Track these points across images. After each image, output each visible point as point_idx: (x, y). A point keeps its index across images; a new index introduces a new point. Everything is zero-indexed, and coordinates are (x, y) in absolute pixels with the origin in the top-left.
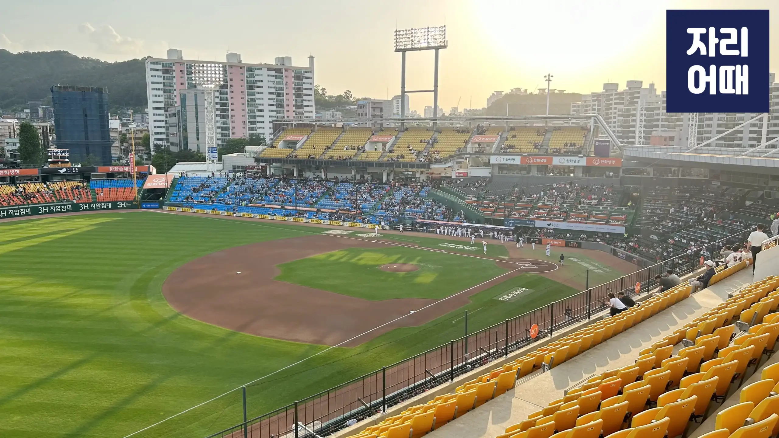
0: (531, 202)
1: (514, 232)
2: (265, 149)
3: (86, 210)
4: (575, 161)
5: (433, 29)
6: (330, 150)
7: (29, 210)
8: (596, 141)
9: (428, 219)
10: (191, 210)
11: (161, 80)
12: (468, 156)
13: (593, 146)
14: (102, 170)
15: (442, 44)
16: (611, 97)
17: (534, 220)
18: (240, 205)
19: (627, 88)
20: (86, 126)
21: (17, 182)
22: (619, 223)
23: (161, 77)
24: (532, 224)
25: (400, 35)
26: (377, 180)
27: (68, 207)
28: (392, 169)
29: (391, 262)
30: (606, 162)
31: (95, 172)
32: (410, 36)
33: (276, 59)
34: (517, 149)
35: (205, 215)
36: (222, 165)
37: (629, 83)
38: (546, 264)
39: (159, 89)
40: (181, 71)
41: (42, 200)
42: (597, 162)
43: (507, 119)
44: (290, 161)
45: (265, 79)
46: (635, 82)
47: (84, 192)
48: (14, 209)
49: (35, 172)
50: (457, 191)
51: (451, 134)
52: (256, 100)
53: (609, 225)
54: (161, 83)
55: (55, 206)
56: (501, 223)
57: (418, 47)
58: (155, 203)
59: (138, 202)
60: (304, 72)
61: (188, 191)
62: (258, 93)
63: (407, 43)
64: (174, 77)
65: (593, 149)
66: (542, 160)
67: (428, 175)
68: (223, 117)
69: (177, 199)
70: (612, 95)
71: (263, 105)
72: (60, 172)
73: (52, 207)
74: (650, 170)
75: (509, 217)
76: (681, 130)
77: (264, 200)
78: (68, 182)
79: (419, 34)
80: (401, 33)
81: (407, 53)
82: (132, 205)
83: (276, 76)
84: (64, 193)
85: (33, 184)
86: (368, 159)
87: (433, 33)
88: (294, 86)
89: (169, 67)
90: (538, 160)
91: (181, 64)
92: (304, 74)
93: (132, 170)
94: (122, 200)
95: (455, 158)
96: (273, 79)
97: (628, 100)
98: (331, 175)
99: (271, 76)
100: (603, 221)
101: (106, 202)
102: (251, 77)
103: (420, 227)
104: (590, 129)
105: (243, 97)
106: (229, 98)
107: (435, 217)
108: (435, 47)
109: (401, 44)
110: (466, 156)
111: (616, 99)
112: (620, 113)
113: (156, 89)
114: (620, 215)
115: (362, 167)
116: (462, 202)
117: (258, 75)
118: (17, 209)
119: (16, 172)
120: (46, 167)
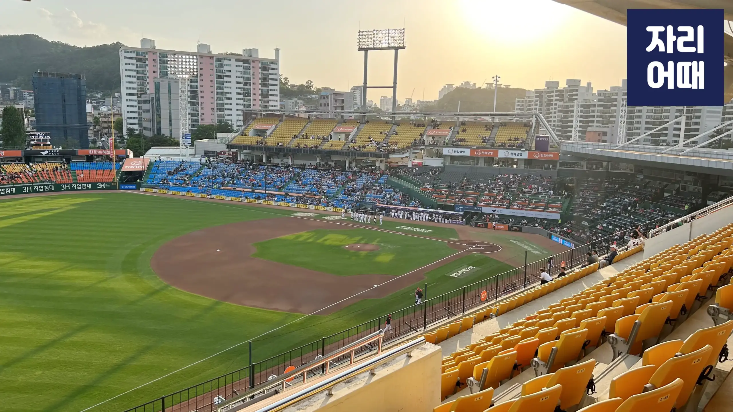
0: (478, 191)
1: (463, 217)
2: (236, 137)
3: (67, 190)
4: (518, 154)
5: (393, 31)
6: (297, 139)
7: (14, 189)
8: (537, 137)
9: (387, 204)
10: (167, 192)
11: (134, 67)
12: (424, 147)
13: (534, 140)
14: (82, 152)
15: (401, 45)
16: (552, 94)
17: (481, 207)
18: (213, 188)
19: (567, 86)
20: (64, 111)
21: (1, 163)
22: (555, 210)
23: (134, 64)
24: (479, 210)
25: (362, 35)
26: (340, 167)
27: (51, 187)
28: (354, 157)
29: (354, 242)
30: (545, 155)
31: (75, 154)
32: (373, 36)
33: (244, 50)
34: (467, 142)
35: (179, 197)
36: (194, 150)
37: (569, 81)
38: (491, 245)
39: (133, 77)
40: (154, 60)
41: (26, 181)
42: (537, 156)
43: (459, 115)
44: (260, 148)
45: (234, 69)
46: (574, 81)
47: (65, 173)
49: (19, 153)
50: (413, 179)
51: (408, 127)
52: (225, 89)
53: (547, 212)
54: (135, 71)
55: (38, 186)
56: (452, 208)
57: (379, 46)
58: (131, 184)
59: (116, 183)
60: (270, 63)
61: (163, 173)
62: (227, 82)
63: (370, 43)
64: (147, 65)
65: (534, 144)
66: (489, 153)
67: (387, 164)
68: (192, 104)
69: (153, 181)
70: (553, 92)
71: (231, 93)
72: (42, 155)
73: (35, 187)
74: (584, 163)
75: (459, 204)
76: (613, 126)
77: (235, 184)
78: (49, 164)
79: (380, 35)
80: (364, 33)
81: (369, 52)
82: (111, 186)
83: (244, 66)
84: (46, 174)
85: (17, 165)
86: (333, 148)
87: (393, 35)
88: (260, 77)
89: (142, 55)
90: (486, 153)
91: (154, 53)
92: (270, 66)
93: (111, 153)
94: (101, 181)
95: (412, 149)
96: (241, 69)
97: (567, 97)
98: (298, 162)
99: (239, 66)
100: (542, 209)
101: (86, 183)
102: (220, 67)
103: (379, 211)
104: (532, 126)
105: (212, 85)
106: (199, 86)
107: (393, 202)
108: (395, 47)
109: (364, 43)
110: (421, 147)
111: (556, 96)
112: (560, 109)
113: (130, 76)
114: (556, 203)
115: (327, 155)
116: (417, 189)
117: (227, 65)
118: (3, 188)
119: (0, 153)
120: (28, 149)
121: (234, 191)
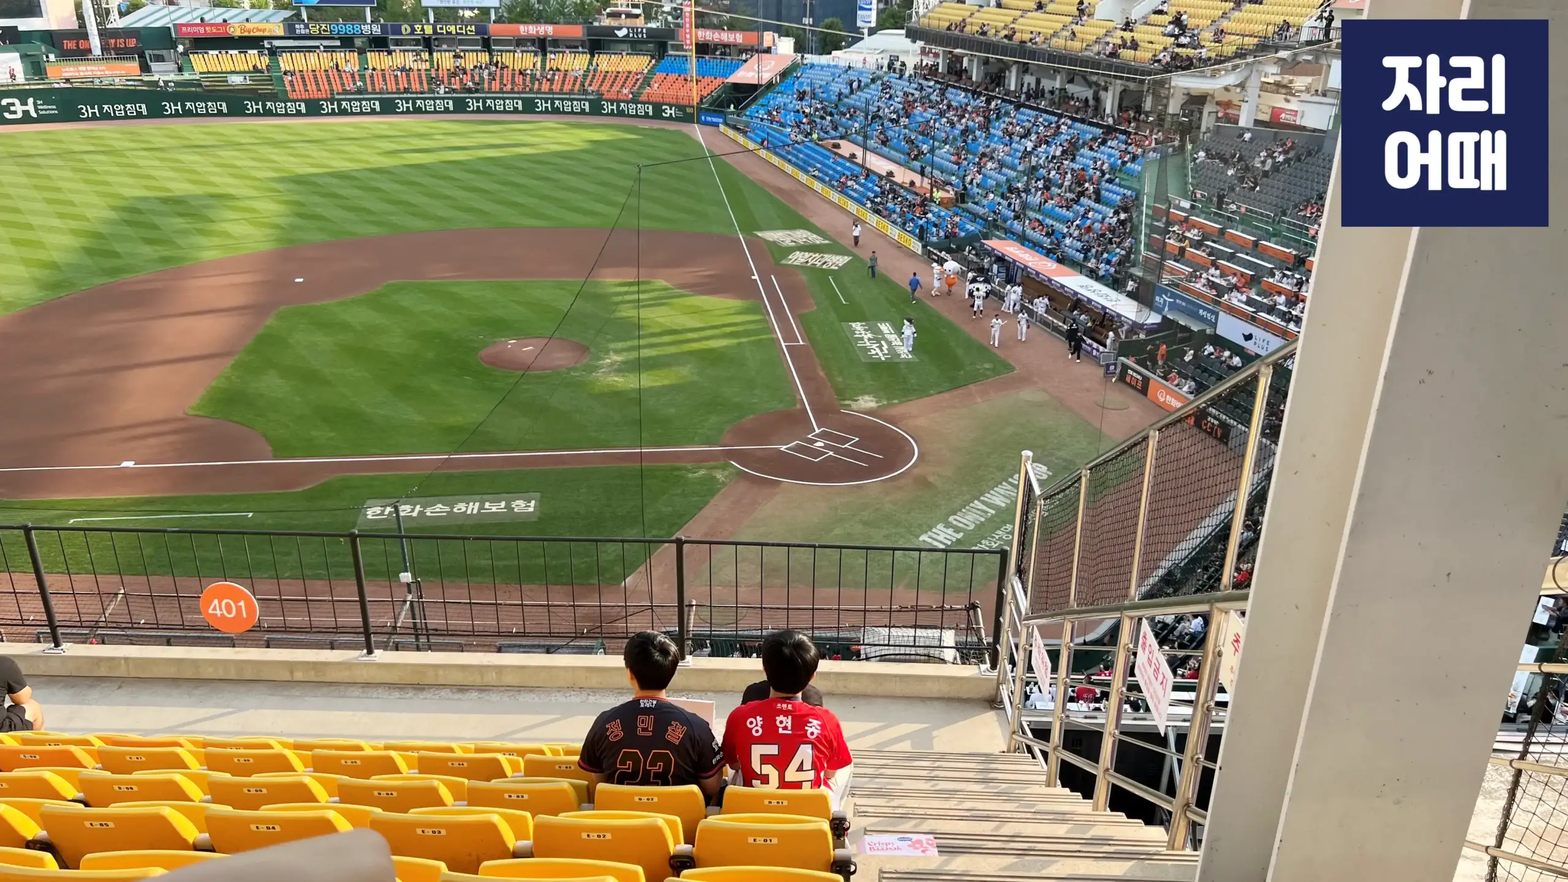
3: (612, 114)
12: (1287, 55)
17: (1219, 310)
24: (1209, 323)
27: (584, 105)
31: (673, 39)
49: (577, 31)
55: (563, 100)
58: (717, 113)
59: (694, 108)
69: (757, 112)
72: (617, 36)
73: (557, 102)
78: (628, 56)
82: (684, 114)
85: (573, 55)
94: (672, 102)
101: (644, 103)
119: (546, 30)
120: (596, 24)
121: (828, 153)
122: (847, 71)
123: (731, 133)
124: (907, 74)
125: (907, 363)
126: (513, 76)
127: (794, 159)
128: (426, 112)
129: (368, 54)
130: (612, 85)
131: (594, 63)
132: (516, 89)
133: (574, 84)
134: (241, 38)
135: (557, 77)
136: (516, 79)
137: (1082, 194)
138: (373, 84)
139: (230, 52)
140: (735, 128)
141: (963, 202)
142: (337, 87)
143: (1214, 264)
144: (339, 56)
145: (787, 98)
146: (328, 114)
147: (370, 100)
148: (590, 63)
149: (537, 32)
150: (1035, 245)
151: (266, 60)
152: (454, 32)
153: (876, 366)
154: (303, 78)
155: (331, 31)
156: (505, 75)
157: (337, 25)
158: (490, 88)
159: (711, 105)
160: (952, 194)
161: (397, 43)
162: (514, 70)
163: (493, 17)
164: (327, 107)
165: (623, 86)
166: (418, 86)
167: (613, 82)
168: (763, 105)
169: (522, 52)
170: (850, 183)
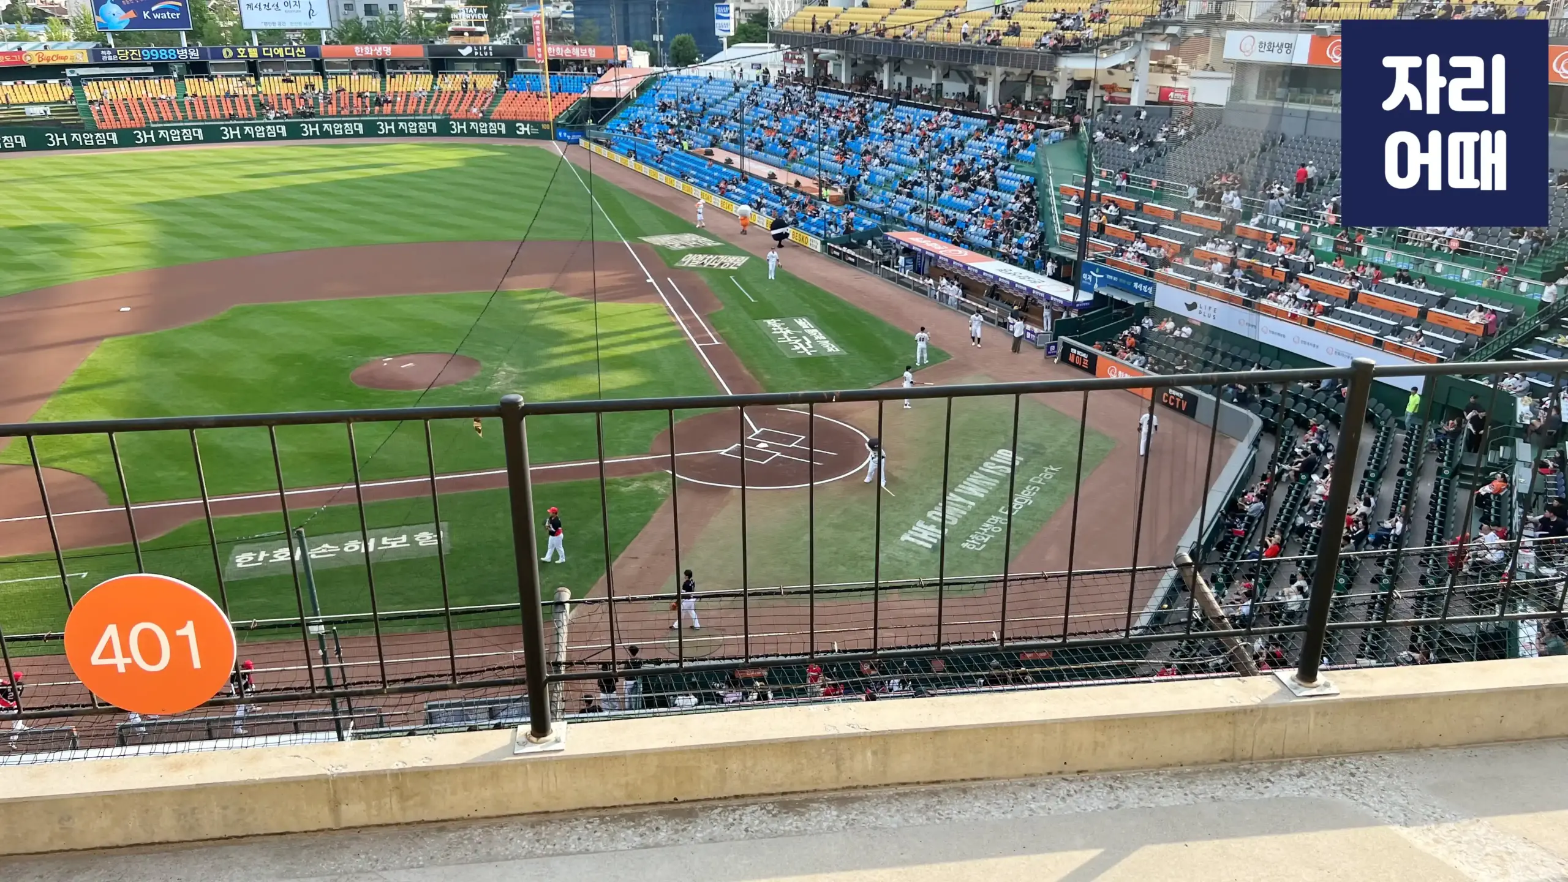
3: (462, 134)
7: (361, 125)
17: (1161, 283)
21: (388, 70)
24: (1145, 297)
27: (431, 125)
31: (521, 55)
41: (400, 109)
47: (483, 98)
48: (332, 123)
49: (417, 51)
55: (407, 121)
59: (556, 125)
69: (618, 125)
72: (461, 55)
73: (401, 124)
78: (475, 76)
82: (540, 131)
84: (447, 98)
85: (415, 76)
94: (526, 119)
101: (496, 121)
118: (338, 122)
119: (384, 50)
120: (437, 43)
121: (701, 160)
122: (708, 82)
123: (594, 147)
124: (772, 82)
125: (837, 357)
126: (351, 99)
127: (665, 168)
128: (256, 139)
129: (186, 80)
130: (459, 105)
131: (438, 82)
132: (355, 113)
133: (418, 105)
134: (38, 66)
135: (399, 99)
136: (355, 101)
137: (979, 183)
138: (193, 110)
139: (27, 82)
140: (597, 142)
141: (853, 198)
142: (153, 116)
143: (1138, 237)
144: (153, 84)
145: (649, 108)
146: (143, 144)
147: (191, 127)
148: (434, 83)
149: (374, 53)
150: (939, 235)
151: (69, 90)
152: (282, 55)
153: (803, 361)
154: (113, 108)
155: (142, 57)
156: (342, 99)
157: (149, 50)
158: (326, 112)
159: (567, 120)
160: (840, 192)
161: (218, 67)
162: (351, 93)
163: (324, 39)
164: (142, 137)
165: (471, 105)
166: (245, 111)
167: (461, 102)
168: (623, 119)
169: (359, 74)
170: (729, 187)
